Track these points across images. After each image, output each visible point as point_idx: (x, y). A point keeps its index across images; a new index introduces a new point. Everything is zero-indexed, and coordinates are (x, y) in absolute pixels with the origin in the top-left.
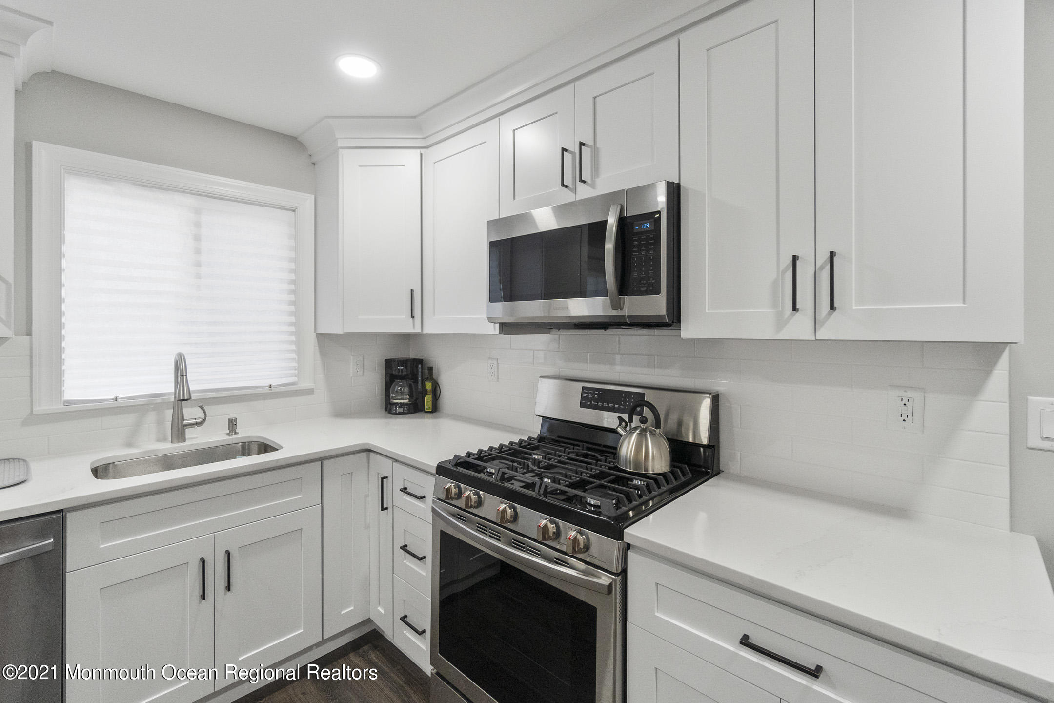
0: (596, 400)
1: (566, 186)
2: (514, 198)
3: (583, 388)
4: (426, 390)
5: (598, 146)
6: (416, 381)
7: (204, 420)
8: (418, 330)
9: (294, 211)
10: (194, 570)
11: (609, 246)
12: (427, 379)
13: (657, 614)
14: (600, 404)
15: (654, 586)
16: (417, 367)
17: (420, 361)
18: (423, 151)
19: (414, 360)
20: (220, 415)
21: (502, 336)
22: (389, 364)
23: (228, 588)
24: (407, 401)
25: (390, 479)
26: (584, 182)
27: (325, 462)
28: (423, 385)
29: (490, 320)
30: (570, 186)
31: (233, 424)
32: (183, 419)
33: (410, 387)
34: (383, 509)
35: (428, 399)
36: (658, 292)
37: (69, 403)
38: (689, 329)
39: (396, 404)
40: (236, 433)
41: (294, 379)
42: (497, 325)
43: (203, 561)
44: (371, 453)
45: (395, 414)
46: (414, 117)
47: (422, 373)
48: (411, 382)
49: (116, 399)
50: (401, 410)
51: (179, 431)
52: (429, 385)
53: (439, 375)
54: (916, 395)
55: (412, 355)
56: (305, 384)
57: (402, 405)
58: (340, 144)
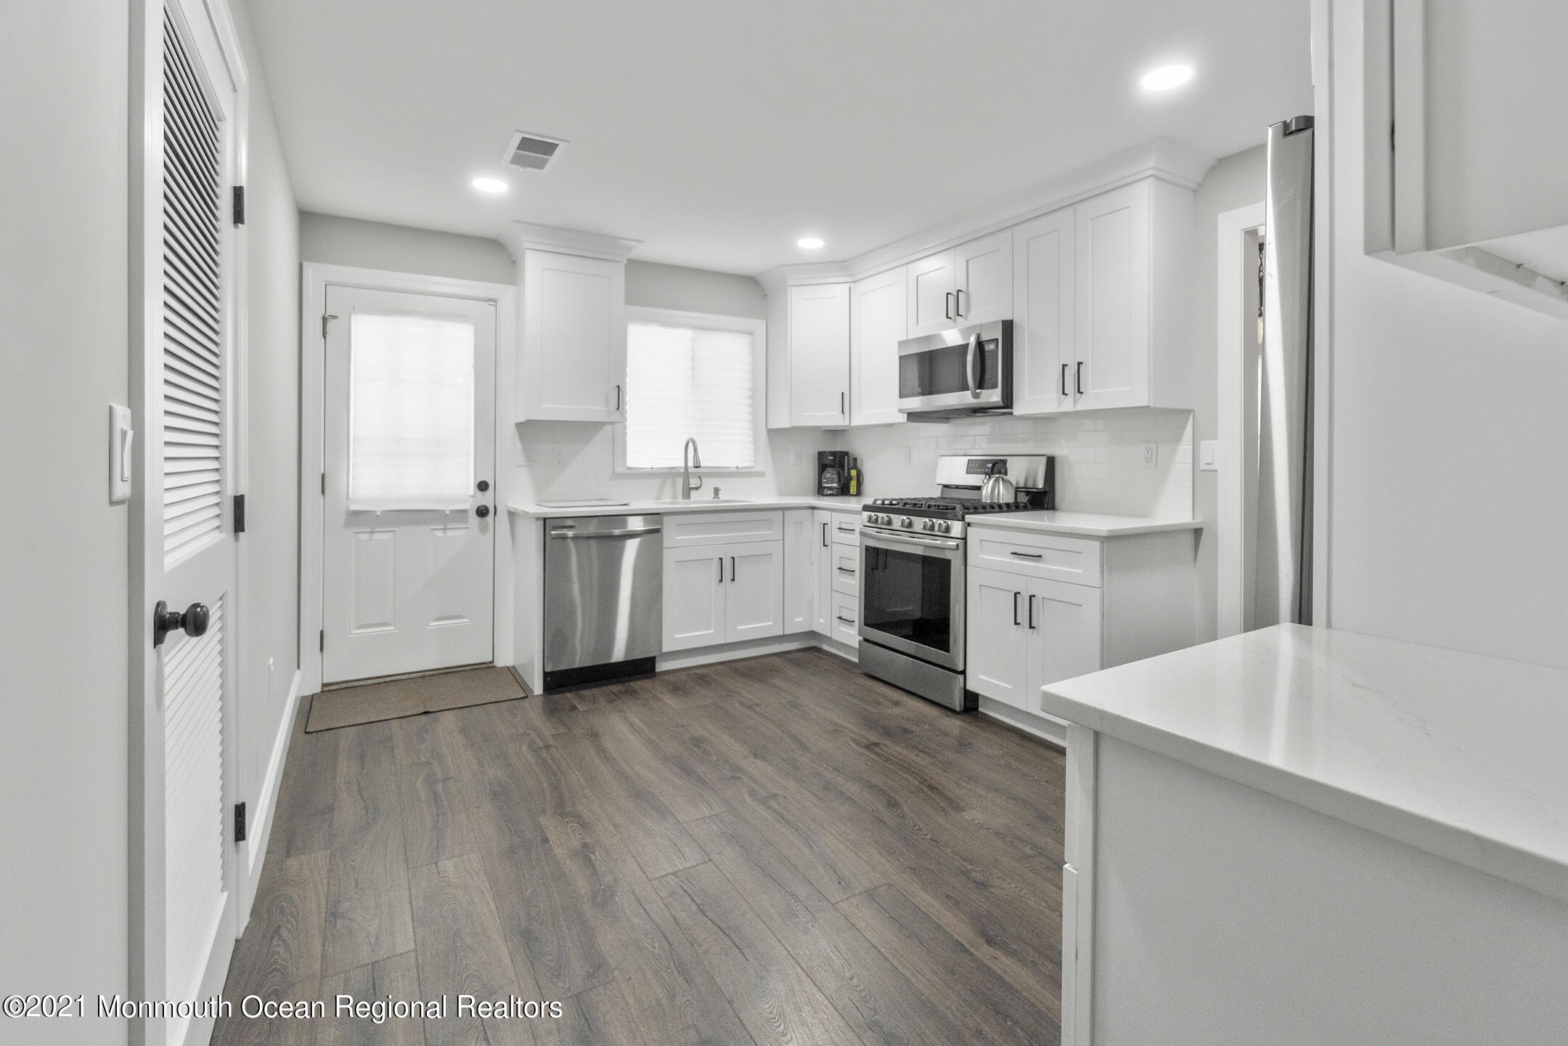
0: (977, 468)
1: (950, 318)
2: (917, 324)
3: (969, 460)
4: (851, 477)
5: (970, 291)
6: (843, 469)
7: (700, 486)
8: (847, 423)
9: (751, 334)
10: (716, 564)
11: (970, 358)
12: (852, 469)
13: (981, 556)
14: (979, 470)
15: (978, 542)
16: (844, 458)
17: (847, 453)
18: (851, 284)
19: (842, 452)
20: (709, 485)
21: (909, 423)
22: (821, 455)
23: (733, 580)
24: (835, 485)
25: (829, 525)
26: (961, 316)
27: (786, 512)
28: (849, 473)
29: (900, 411)
30: (953, 318)
31: (717, 491)
32: (689, 485)
33: (839, 474)
34: (824, 545)
35: (853, 484)
36: (997, 387)
37: (629, 468)
38: (1018, 410)
39: (825, 487)
40: (719, 498)
41: (752, 464)
42: (906, 415)
43: (721, 559)
44: (815, 511)
45: (827, 495)
46: (844, 261)
47: (848, 461)
48: (840, 469)
49: (652, 468)
50: (831, 492)
51: (687, 491)
52: (854, 473)
53: (862, 465)
54: (1153, 446)
55: (839, 448)
56: (760, 468)
57: (831, 488)
58: (790, 283)
